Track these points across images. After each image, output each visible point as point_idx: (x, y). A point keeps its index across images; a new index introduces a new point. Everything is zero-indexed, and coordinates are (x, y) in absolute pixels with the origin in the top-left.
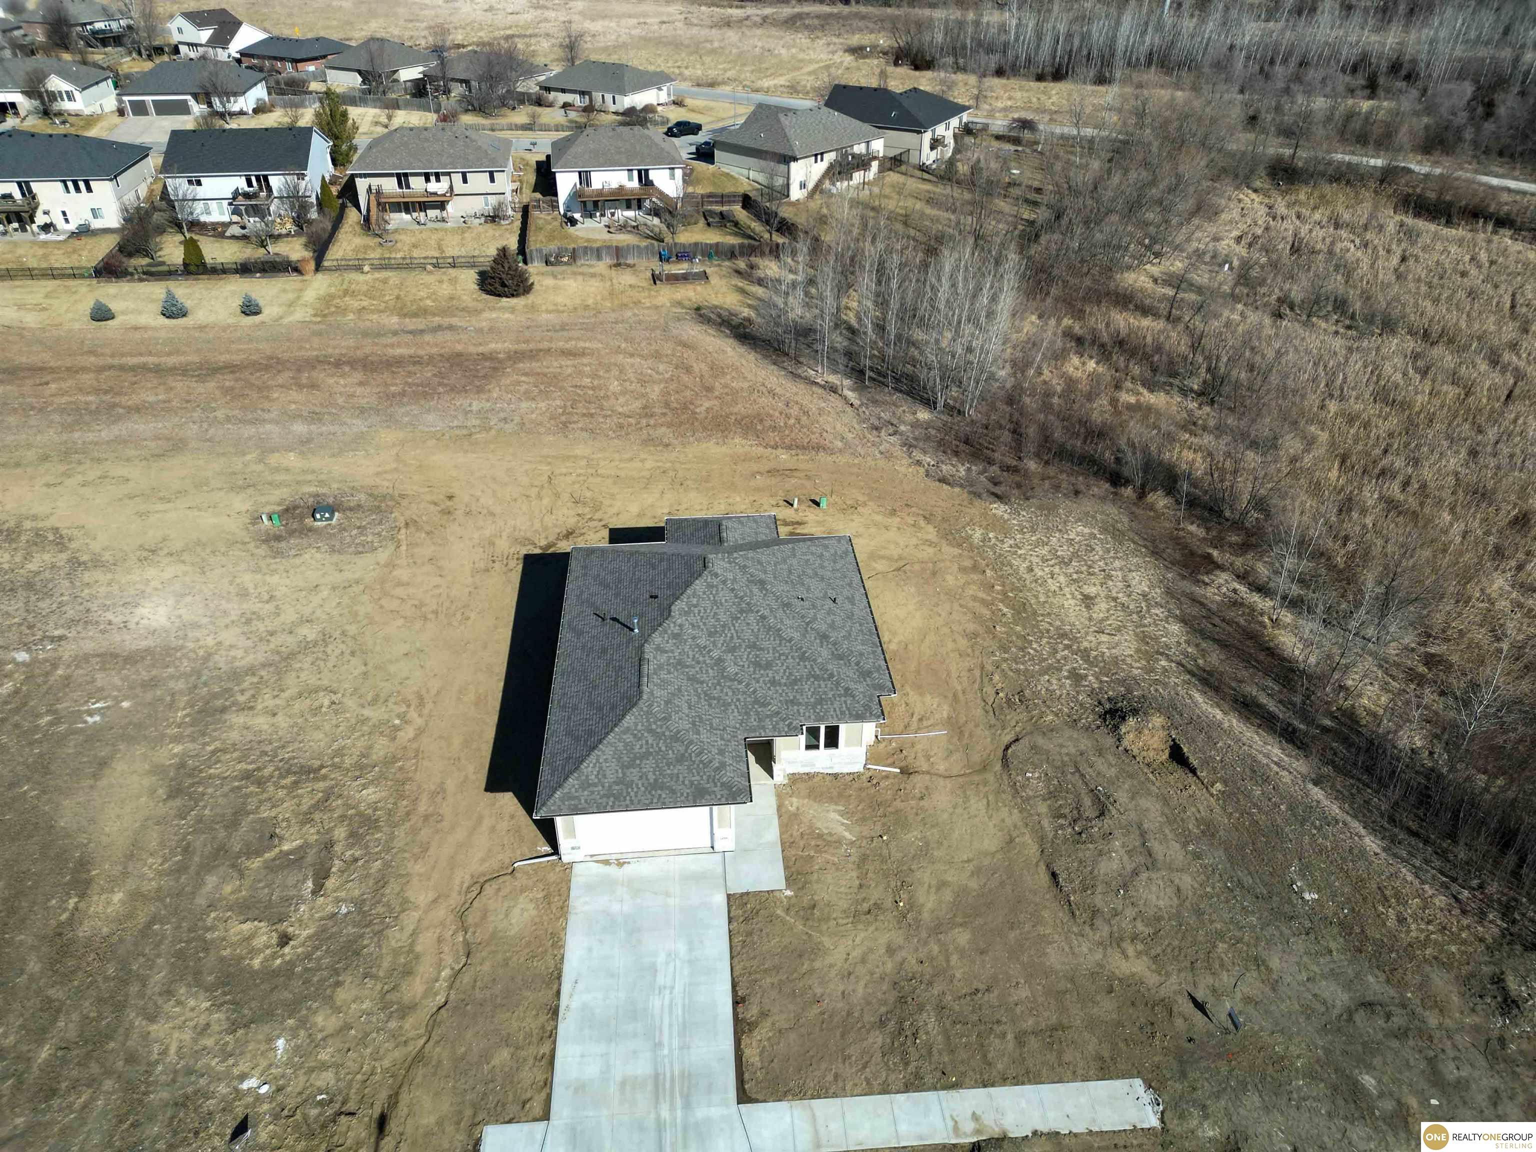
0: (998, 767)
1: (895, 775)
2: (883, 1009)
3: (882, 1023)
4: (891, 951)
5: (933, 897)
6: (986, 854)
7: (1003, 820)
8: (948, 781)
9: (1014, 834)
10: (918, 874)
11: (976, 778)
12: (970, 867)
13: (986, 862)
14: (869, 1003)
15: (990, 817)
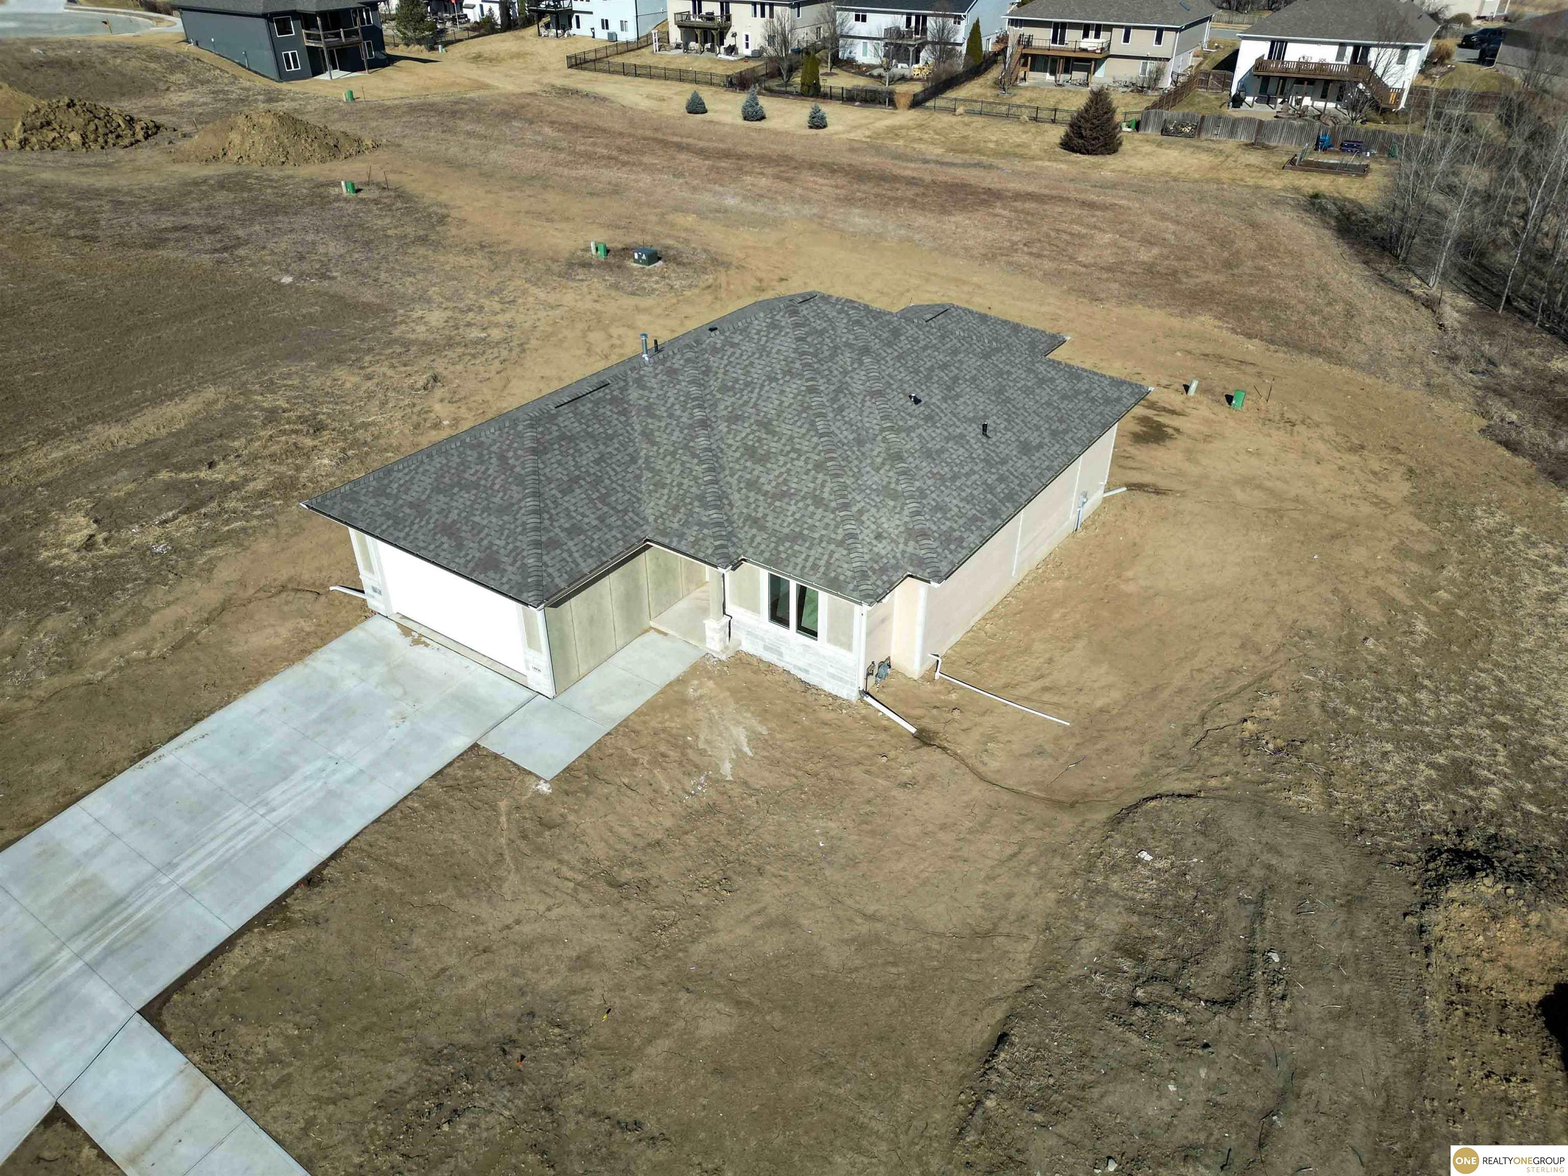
0: (1102, 815)
1: (900, 734)
2: (466, 1038)
3: (438, 1057)
4: (582, 962)
5: (744, 931)
6: (914, 924)
7: (1009, 896)
8: (982, 786)
9: (1004, 927)
10: (764, 883)
11: (1038, 810)
12: (864, 928)
13: (900, 937)
14: (457, 1012)
15: (990, 878)
